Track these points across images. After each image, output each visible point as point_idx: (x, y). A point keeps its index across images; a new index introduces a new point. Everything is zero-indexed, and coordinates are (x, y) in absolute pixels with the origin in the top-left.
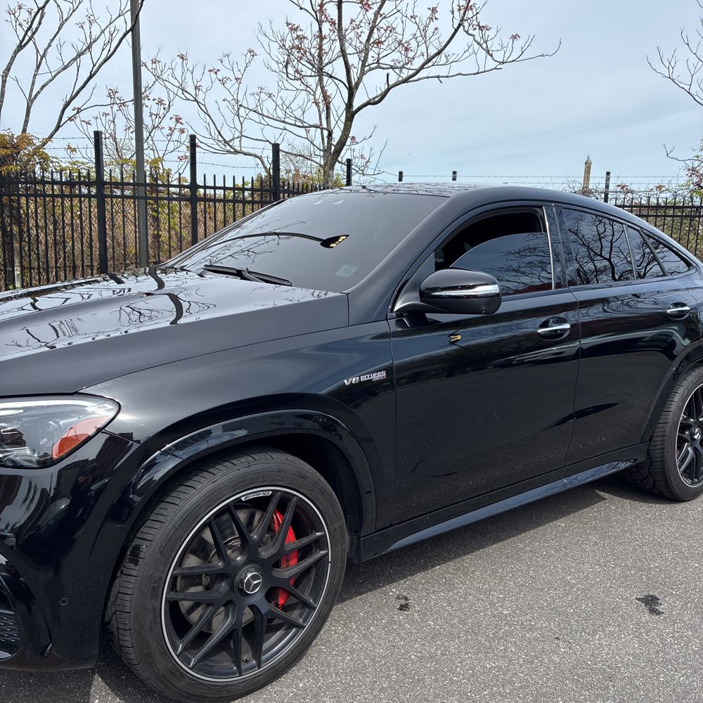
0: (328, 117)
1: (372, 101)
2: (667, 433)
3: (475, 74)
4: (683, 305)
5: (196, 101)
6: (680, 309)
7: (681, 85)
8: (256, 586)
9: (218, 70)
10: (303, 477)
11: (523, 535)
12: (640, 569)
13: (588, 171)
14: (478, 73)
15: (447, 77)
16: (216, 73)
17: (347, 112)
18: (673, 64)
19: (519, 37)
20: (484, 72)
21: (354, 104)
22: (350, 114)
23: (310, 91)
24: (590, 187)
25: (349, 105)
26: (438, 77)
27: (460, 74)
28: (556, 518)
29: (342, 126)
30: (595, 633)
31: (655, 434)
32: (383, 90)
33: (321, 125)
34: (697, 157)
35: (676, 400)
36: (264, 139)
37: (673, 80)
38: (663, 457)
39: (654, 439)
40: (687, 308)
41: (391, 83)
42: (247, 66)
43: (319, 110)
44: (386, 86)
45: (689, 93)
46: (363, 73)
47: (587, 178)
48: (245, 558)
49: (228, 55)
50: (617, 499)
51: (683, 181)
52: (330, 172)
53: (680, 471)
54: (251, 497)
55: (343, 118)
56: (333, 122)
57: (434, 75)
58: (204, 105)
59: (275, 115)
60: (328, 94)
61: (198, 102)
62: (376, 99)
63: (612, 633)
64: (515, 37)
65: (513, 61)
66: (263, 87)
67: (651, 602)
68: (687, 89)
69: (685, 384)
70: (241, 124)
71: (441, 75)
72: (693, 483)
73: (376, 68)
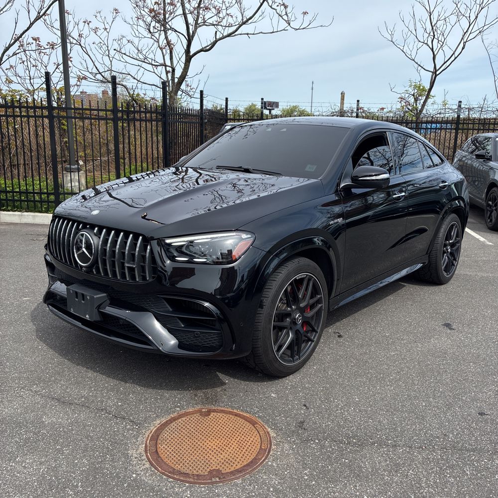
0: (171, 58)
1: (204, 49)
2: (438, 249)
3: (271, 33)
4: (446, 182)
5: (80, 45)
6: (444, 184)
7: (399, 46)
8: (300, 320)
9: (90, 22)
10: (316, 269)
11: (376, 304)
12: (437, 314)
13: (343, 99)
14: (273, 32)
15: (253, 34)
16: (88, 24)
17: (186, 56)
18: (393, 33)
19: (308, 13)
20: (277, 32)
21: (191, 50)
22: (189, 58)
23: (155, 38)
24: (345, 109)
25: (187, 51)
26: (248, 34)
27: (262, 33)
28: (387, 296)
29: (183, 66)
30: (430, 339)
31: (433, 250)
32: (212, 42)
33: (165, 63)
34: (406, 91)
35: (442, 231)
36: (126, 73)
37: (393, 43)
38: (436, 261)
39: (432, 252)
40: (447, 184)
41: (218, 37)
42: (113, 21)
43: (163, 53)
44: (214, 39)
45: (403, 51)
46: (196, 29)
47: (342, 103)
48: (296, 307)
49: (100, 12)
50: (411, 286)
51: (399, 106)
52: (175, 97)
53: (443, 268)
54: (300, 277)
55: (183, 59)
56: (175, 62)
57: (245, 33)
58: (85, 48)
59: (138, 57)
60: (172, 42)
61: (81, 47)
62: (207, 48)
63: (438, 338)
64: (305, 13)
65: (303, 29)
66: (124, 35)
67: (448, 326)
68: (402, 48)
69: (445, 223)
70: (111, 62)
71: (249, 33)
72: (447, 275)
73: (203, 25)
